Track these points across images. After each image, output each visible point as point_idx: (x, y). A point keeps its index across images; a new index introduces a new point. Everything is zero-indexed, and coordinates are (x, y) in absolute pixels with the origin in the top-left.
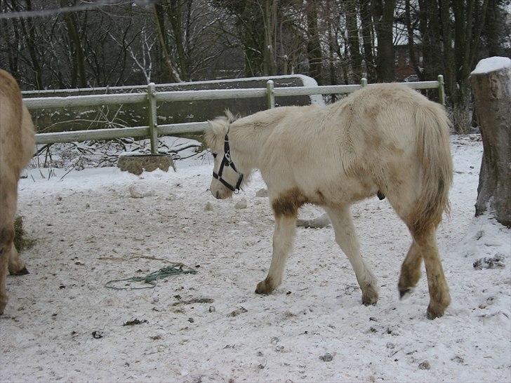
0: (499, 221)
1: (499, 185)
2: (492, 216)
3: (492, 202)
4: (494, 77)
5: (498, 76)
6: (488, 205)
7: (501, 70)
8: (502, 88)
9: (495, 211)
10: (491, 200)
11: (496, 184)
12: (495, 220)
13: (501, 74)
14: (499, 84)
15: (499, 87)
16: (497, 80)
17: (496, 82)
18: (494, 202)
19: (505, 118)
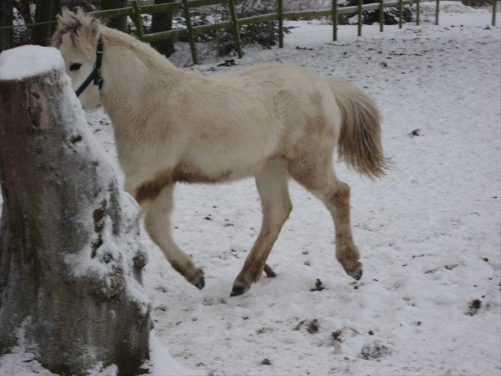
0: (45, 366)
1: (41, 294)
2: (30, 356)
3: (28, 329)
4: (35, 88)
5: (42, 86)
6: (20, 333)
7: (48, 75)
8: (50, 109)
9: (34, 345)
10: (25, 323)
11: (36, 292)
12: (37, 365)
13: (48, 81)
14: (43, 101)
15: (44, 106)
16: (39, 92)
17: (38, 97)
18: (33, 328)
19: (54, 166)
